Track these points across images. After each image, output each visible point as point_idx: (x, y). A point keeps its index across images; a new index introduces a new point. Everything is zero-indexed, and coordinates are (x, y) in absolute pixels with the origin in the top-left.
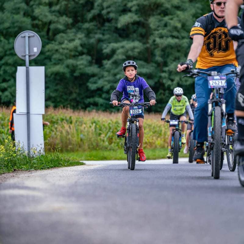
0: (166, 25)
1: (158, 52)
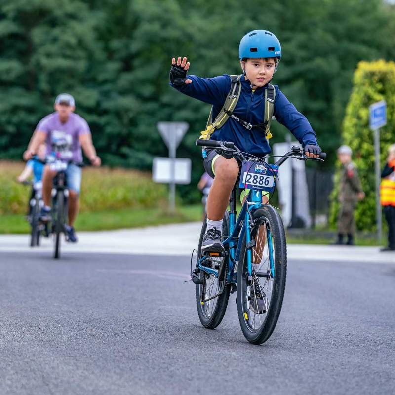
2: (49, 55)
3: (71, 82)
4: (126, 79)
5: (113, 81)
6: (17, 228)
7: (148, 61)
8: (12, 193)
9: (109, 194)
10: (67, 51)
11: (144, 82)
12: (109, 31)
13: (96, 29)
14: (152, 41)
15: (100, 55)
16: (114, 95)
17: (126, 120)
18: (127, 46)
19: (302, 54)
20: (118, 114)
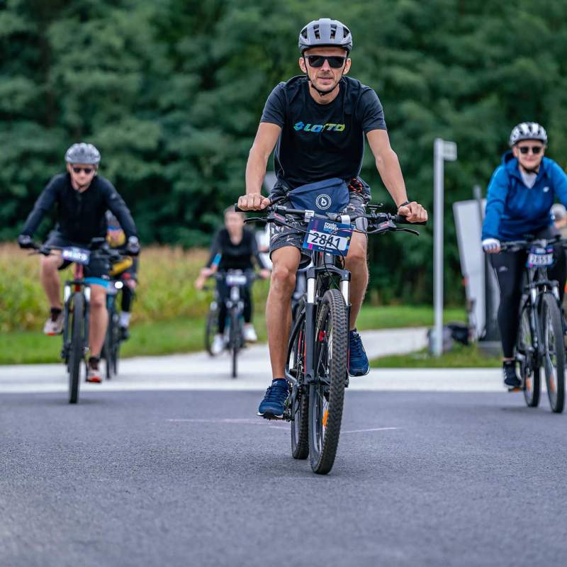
0: (87, 42)
1: (70, 104)
2: (78, 68)
3: (116, 109)
4: (205, 103)
5: (184, 107)
6: (32, 354)
7: (242, 72)
8: (24, 296)
9: (183, 293)
10: (108, 59)
11: (235, 106)
12: (176, 25)
13: (154, 21)
14: (246, 37)
15: (162, 64)
16: (186, 129)
17: (207, 171)
18: (207, 48)
19: (496, 51)
20: (195, 160)
